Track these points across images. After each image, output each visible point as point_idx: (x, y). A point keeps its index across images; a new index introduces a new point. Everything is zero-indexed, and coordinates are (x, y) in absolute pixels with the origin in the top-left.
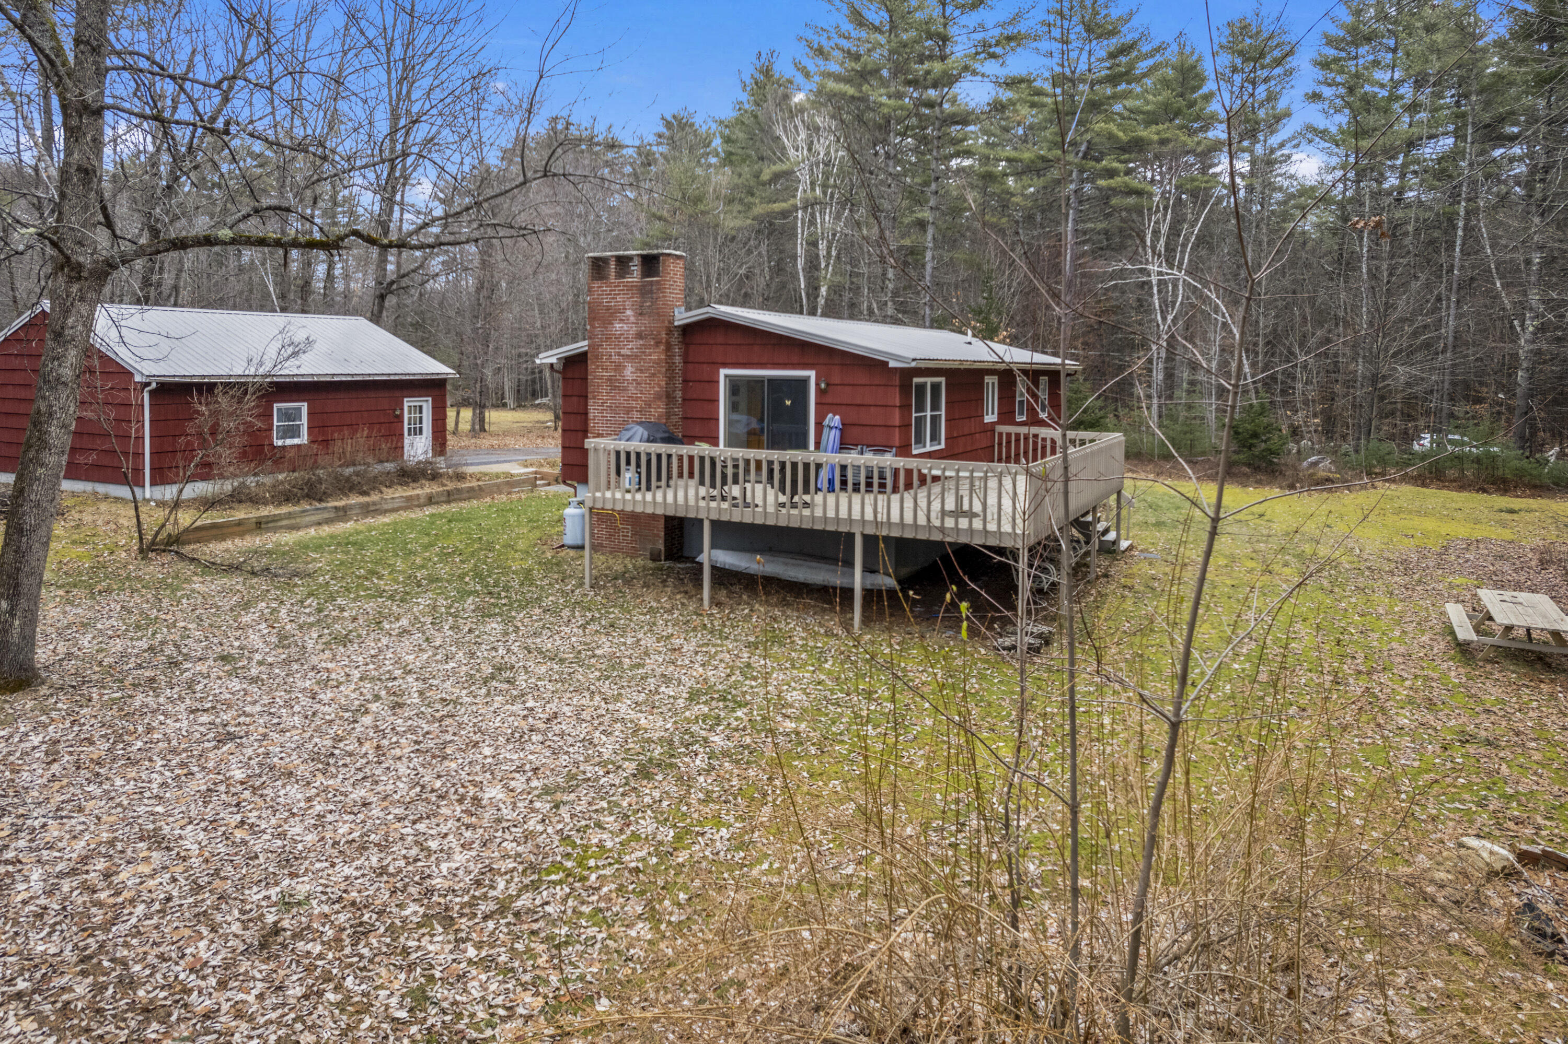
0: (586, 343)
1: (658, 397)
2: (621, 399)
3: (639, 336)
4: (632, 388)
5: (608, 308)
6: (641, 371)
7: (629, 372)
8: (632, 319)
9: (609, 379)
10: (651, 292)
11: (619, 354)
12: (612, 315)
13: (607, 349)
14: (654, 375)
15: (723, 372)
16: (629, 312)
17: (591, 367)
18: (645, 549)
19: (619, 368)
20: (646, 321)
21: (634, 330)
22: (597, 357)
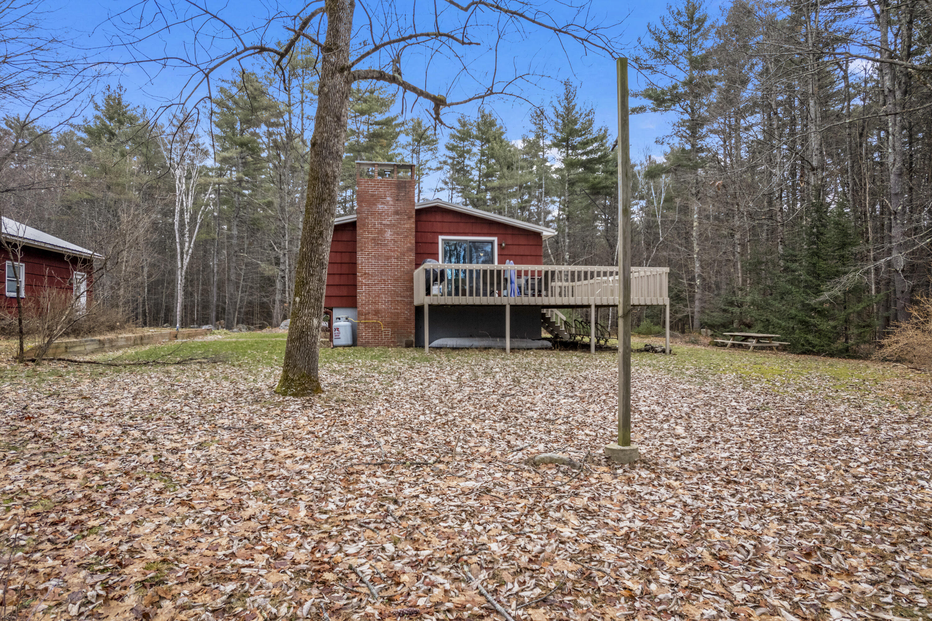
0: (355, 216)
1: (409, 250)
2: (383, 251)
3: (396, 213)
4: (391, 245)
5: (373, 196)
6: (398, 234)
7: (388, 234)
8: (391, 203)
9: (373, 239)
10: (405, 187)
11: (381, 224)
12: (376, 199)
13: (371, 220)
14: (407, 236)
15: (441, 238)
16: (388, 199)
17: (359, 231)
18: (401, 342)
19: (381, 232)
20: (401, 204)
21: (392, 209)
22: (364, 225)
